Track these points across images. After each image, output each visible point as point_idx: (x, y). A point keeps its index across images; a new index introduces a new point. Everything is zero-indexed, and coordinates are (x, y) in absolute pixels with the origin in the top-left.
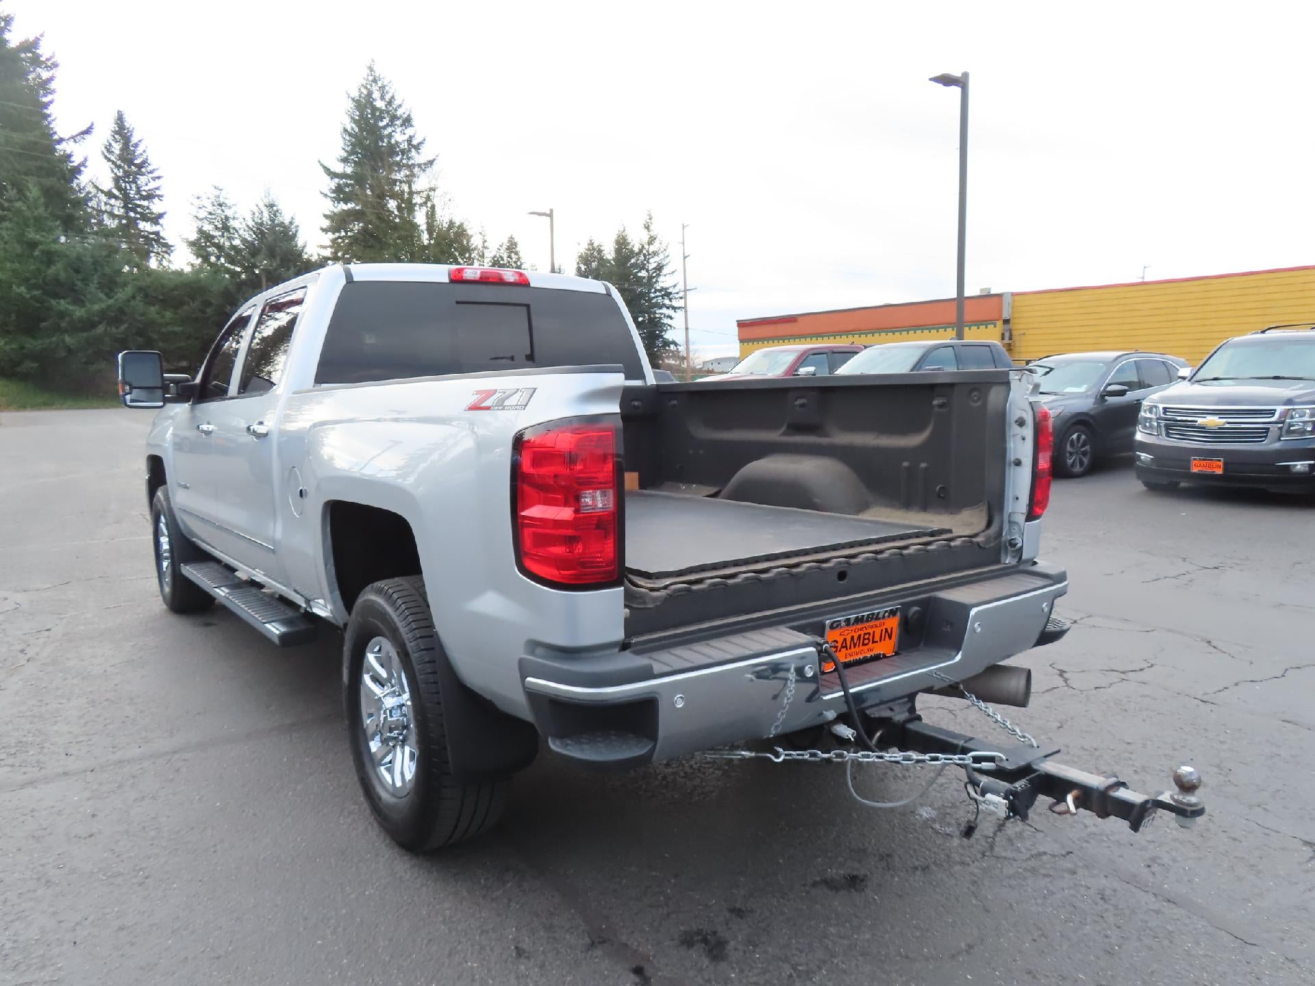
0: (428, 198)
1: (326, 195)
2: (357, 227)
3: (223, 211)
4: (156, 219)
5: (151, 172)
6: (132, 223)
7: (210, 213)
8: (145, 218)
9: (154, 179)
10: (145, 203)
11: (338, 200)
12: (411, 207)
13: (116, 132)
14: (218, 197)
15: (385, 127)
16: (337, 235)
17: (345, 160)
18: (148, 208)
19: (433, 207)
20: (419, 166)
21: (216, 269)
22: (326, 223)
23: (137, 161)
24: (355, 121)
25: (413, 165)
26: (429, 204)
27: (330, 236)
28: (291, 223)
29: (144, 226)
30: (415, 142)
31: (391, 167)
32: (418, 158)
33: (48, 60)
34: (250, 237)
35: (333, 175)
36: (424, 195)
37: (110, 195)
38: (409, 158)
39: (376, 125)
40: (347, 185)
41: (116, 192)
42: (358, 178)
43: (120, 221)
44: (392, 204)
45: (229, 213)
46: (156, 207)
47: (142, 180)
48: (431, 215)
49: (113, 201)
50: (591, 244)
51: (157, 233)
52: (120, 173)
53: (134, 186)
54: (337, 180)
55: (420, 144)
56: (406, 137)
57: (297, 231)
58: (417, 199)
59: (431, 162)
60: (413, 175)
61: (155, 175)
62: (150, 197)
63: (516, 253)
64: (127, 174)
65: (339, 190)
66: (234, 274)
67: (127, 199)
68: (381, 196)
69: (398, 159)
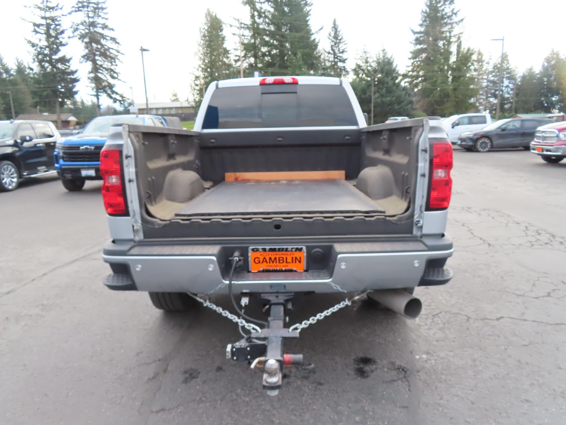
0: (459, 38)
1: (411, 43)
2: (424, 55)
3: (366, 55)
4: (344, 61)
5: (344, 42)
6: (336, 63)
7: (361, 57)
8: (340, 61)
9: (345, 44)
10: (341, 55)
11: (416, 44)
12: (449, 43)
13: (333, 27)
14: (365, 49)
15: (440, 7)
16: (415, 60)
17: (421, 25)
18: (342, 56)
19: (460, 42)
20: (456, 22)
21: (362, 79)
22: (410, 55)
23: (339, 38)
24: (428, 6)
25: (453, 23)
26: (459, 41)
27: (412, 61)
28: (391, 57)
29: (340, 64)
30: (455, 11)
31: (442, 26)
32: (455, 19)
33: (310, 3)
34: (374, 65)
35: (415, 33)
36: (457, 37)
37: (329, 53)
38: (451, 20)
39: (436, 6)
40: (421, 37)
41: (331, 52)
42: (426, 33)
43: (332, 63)
44: (441, 43)
45: (368, 55)
46: (344, 56)
47: (341, 45)
48: (459, 46)
49: (330, 55)
50: (553, 51)
51: (344, 67)
52: (333, 44)
53: (337, 48)
54: (416, 35)
55: (457, 12)
56: (451, 9)
57: (393, 61)
58: (453, 39)
59: (462, 20)
60: (452, 28)
61: (345, 43)
62: (343, 52)
63: (507, 60)
64: (335, 44)
65: (417, 39)
66: (367, 81)
67: (335, 54)
68: (436, 40)
69: (445, 21)
